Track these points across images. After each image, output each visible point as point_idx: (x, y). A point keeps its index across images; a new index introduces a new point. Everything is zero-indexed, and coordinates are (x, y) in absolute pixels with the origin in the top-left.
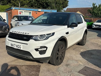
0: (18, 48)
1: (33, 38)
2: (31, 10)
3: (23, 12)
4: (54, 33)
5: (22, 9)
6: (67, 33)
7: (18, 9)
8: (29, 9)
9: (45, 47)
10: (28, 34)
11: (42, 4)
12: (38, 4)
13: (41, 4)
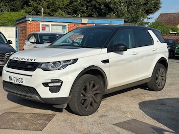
0: (19, 83)
1: (42, 66)
2: (65, 21)
3: (48, 26)
4: (77, 59)
5: (47, 20)
6: (106, 61)
7: (40, 20)
8: (62, 20)
9: (59, 81)
10: (35, 61)
11: (97, 5)
12: (89, 8)
13: (95, 6)
